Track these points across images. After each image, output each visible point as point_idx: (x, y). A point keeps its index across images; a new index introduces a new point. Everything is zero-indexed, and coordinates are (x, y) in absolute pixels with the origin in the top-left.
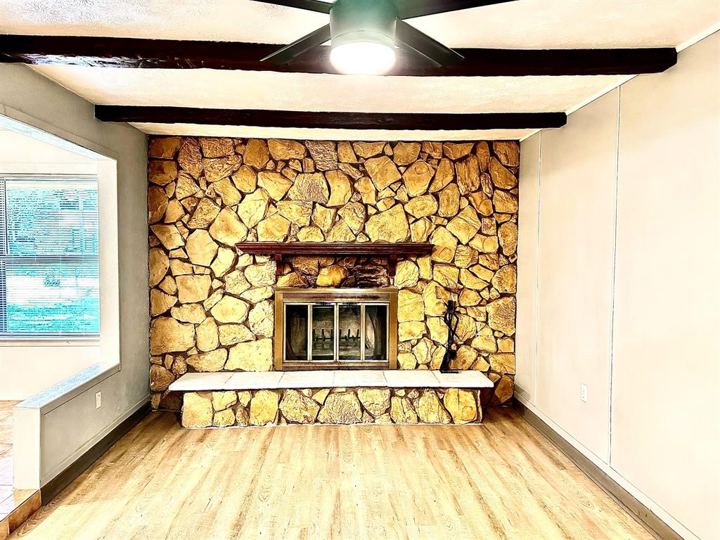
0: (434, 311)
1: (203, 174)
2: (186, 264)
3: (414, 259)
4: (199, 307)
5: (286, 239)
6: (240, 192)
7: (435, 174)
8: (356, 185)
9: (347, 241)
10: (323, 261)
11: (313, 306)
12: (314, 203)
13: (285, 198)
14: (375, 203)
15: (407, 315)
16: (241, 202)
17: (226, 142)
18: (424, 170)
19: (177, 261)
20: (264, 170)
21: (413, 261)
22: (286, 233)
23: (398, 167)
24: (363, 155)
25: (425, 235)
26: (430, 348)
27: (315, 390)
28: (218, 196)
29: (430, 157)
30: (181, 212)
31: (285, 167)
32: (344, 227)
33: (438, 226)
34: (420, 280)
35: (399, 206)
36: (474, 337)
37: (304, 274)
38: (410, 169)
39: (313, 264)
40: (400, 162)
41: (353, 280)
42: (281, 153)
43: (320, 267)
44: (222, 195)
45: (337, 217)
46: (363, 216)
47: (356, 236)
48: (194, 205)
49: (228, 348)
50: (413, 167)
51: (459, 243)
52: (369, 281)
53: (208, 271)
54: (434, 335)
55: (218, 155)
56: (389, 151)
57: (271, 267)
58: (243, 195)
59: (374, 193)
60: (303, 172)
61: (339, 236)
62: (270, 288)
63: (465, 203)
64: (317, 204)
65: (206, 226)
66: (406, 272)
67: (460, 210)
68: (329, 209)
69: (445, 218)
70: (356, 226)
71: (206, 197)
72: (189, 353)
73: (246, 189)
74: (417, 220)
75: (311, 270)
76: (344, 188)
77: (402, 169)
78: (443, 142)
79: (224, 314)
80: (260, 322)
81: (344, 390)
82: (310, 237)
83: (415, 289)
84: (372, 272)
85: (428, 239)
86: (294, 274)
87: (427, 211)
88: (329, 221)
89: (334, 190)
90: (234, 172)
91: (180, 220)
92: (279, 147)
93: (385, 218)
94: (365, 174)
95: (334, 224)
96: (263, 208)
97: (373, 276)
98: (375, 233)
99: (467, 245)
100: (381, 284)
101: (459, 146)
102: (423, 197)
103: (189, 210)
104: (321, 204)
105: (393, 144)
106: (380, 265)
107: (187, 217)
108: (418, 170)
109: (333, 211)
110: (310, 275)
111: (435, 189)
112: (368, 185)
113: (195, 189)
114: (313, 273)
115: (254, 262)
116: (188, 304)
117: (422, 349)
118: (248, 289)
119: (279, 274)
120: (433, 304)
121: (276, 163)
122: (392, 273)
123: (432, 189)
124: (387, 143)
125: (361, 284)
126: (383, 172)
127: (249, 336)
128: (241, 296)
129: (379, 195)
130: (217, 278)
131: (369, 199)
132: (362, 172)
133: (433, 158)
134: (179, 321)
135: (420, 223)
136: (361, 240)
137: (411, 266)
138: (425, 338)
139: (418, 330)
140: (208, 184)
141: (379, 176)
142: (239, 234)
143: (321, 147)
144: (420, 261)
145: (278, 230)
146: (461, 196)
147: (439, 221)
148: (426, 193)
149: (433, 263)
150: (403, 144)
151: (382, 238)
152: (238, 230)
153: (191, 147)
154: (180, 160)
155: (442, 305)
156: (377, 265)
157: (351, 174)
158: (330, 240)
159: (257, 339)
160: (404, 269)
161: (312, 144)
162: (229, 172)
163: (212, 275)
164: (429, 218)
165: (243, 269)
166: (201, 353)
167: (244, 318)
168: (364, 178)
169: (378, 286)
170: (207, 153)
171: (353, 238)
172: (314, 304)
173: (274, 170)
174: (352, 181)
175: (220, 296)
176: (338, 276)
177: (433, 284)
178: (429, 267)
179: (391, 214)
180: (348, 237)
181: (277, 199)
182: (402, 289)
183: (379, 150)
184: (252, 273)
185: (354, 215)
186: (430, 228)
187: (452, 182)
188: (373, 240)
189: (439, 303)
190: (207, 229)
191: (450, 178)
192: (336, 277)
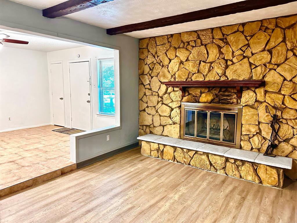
0: (264, 120)
1: (156, 53)
2: (150, 91)
3: (253, 89)
4: (154, 108)
5: (187, 80)
6: (169, 59)
7: (269, 39)
8: (222, 50)
9: (215, 79)
10: (203, 90)
11: (198, 111)
12: (200, 61)
13: (187, 60)
14: (232, 58)
15: (247, 121)
16: (169, 63)
17: (165, 37)
18: (263, 37)
19: (147, 90)
20: (179, 48)
21: (253, 91)
22: (186, 77)
23: (246, 37)
24: (226, 33)
25: (261, 75)
26: (260, 140)
27: (189, 150)
28: (161, 62)
29: (267, 28)
30: (148, 69)
31: (188, 45)
32: (214, 72)
33: (270, 69)
34: (256, 101)
35: (246, 60)
36: (292, 138)
37: (194, 96)
38: (253, 37)
39: (198, 91)
40: (247, 34)
41: (218, 100)
42: (186, 38)
43: (201, 93)
44: (162, 61)
45: (211, 67)
46: (224, 66)
47: (220, 77)
48: (153, 66)
49: (163, 126)
50: (256, 36)
51: (285, 79)
52: (226, 101)
53: (157, 94)
54: (264, 134)
55: (162, 44)
56: (241, 29)
57: (179, 93)
59: (231, 53)
60: (196, 46)
61: (211, 77)
62: (179, 102)
63: (290, 54)
64: (201, 62)
65: (157, 75)
66: (248, 97)
67: (286, 59)
68: (207, 64)
69: (275, 64)
70: (220, 72)
71: (157, 63)
72: (151, 126)
73: (172, 57)
74: (256, 67)
75: (197, 94)
76: (215, 52)
77: (248, 38)
78: (277, 18)
79: (162, 112)
80: (175, 117)
81: (202, 153)
82: (197, 79)
83: (253, 106)
84: (228, 96)
85: (263, 78)
86: (190, 96)
87: (264, 61)
88: (207, 70)
89: (210, 54)
90: (167, 50)
91: (148, 73)
92: (186, 36)
93: (237, 66)
94: (227, 43)
95: (209, 71)
96: (178, 66)
97: (229, 98)
98: (231, 75)
99: (291, 80)
100: (233, 103)
101: (287, 19)
102: (261, 53)
103: (152, 69)
104: (204, 62)
105: (243, 25)
106: (233, 92)
107: (151, 71)
108: (259, 37)
109: (209, 65)
110: (196, 96)
111: (269, 47)
112: (228, 49)
113: (154, 60)
114: (198, 96)
115: (174, 91)
116: (150, 107)
117: (256, 140)
118: (171, 102)
119: (183, 96)
120: (264, 117)
121: (184, 43)
122: (240, 97)
123: (267, 48)
124: (240, 24)
125: (221, 102)
126: (237, 42)
127: (171, 122)
128: (168, 105)
129: (234, 54)
130: (160, 97)
131: (228, 56)
132: (225, 42)
133: (269, 29)
134: (147, 113)
135: (259, 69)
136: (223, 79)
137: (252, 94)
138: (258, 135)
139: (254, 130)
140: (158, 57)
141: (234, 43)
142: (168, 78)
143: (205, 32)
144: (257, 90)
145: (183, 76)
146: (288, 50)
147: (271, 67)
148: (264, 50)
149: (266, 92)
150: (250, 23)
151: (234, 78)
152: (168, 76)
153: (152, 42)
154: (149, 48)
155: (270, 117)
156: (231, 92)
157: (219, 44)
158: (207, 79)
159: (174, 124)
160: (247, 95)
161: (201, 32)
162: (166, 50)
163: (158, 95)
164: (265, 65)
165: (169, 94)
166: (154, 127)
167: (169, 114)
168: (226, 46)
169: (231, 103)
170: (158, 43)
171: (218, 78)
173: (183, 47)
174: (220, 47)
175: (161, 104)
176: (210, 98)
177: (265, 104)
178: (263, 93)
179: (241, 64)
180: (216, 78)
181: (184, 61)
182: (245, 106)
183: (236, 29)
184: (172, 95)
185: (220, 65)
186: (265, 71)
187: (282, 42)
188: (230, 79)
189: (268, 115)
191: (281, 39)
192: (209, 98)
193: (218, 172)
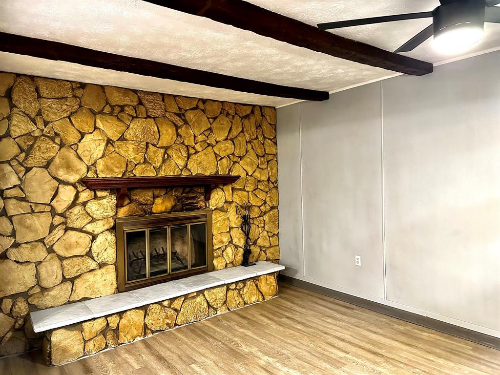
0: (235, 223)
1: (39, 113)
2: (24, 203)
3: (221, 187)
4: (41, 244)
5: (124, 174)
6: (80, 132)
7: (231, 126)
8: (180, 130)
9: (176, 174)
10: (157, 192)
11: (150, 230)
12: (147, 143)
13: (122, 139)
14: (194, 145)
15: (219, 229)
16: (80, 141)
17: (64, 84)
18: (225, 122)
19: (14, 201)
20: (101, 112)
21: (220, 188)
22: (124, 169)
23: (208, 118)
24: (183, 107)
25: (227, 169)
26: (233, 250)
28: (57, 134)
29: (228, 113)
30: (15, 150)
31: (120, 112)
32: (173, 164)
33: (235, 163)
34: (226, 202)
35: (210, 148)
36: (258, 238)
37: (141, 204)
38: (216, 121)
39: (147, 196)
40: (210, 115)
41: (181, 206)
42: (117, 99)
43: (155, 197)
44: (61, 134)
45: (166, 155)
46: (186, 155)
47: (181, 170)
48: (31, 143)
49: (72, 280)
50: (218, 119)
51: (247, 174)
52: (192, 206)
53: (48, 209)
54: (235, 241)
55: (57, 96)
56: (201, 106)
57: (112, 200)
58: (83, 135)
59: (193, 137)
60: (136, 117)
61: (168, 172)
62: (111, 220)
63: (249, 147)
64: (149, 145)
65: (44, 164)
66: (218, 198)
67: (247, 152)
68: (160, 149)
69: (238, 157)
70: (181, 163)
71: (43, 135)
72: (31, 292)
73: (86, 129)
74: (222, 159)
75: (147, 200)
76: (171, 132)
77: (211, 120)
78: (235, 104)
80: (103, 251)
81: (195, 294)
82: (146, 173)
83: (222, 209)
84: (193, 198)
85: (229, 172)
86: (132, 204)
87: (229, 152)
88: (160, 159)
89: (163, 134)
90: (72, 113)
91: (15, 158)
92: (116, 94)
93: (201, 156)
94: (186, 122)
95: (164, 161)
96: (102, 147)
97: (195, 202)
98: (195, 170)
99: (251, 176)
100: (201, 207)
101: (244, 107)
102: (225, 141)
103: (25, 148)
104: (153, 145)
105: (204, 101)
106: (199, 193)
107: (23, 155)
108: (221, 122)
109: (163, 151)
110: (146, 204)
111: (232, 136)
112: (188, 131)
113: (32, 127)
114: (149, 202)
115: (95, 197)
116: (27, 243)
117: (230, 251)
118: (90, 223)
119: (119, 206)
120: (234, 219)
121: (113, 107)
122: (207, 198)
123: (231, 136)
124: (200, 99)
125: (186, 209)
126: (199, 122)
127: (93, 265)
129: (197, 139)
130: (59, 215)
131: (190, 142)
132: (183, 120)
133: (229, 114)
134: (18, 262)
135: (224, 160)
136: (185, 174)
137: (221, 193)
138: (230, 244)
139: (226, 239)
140: (46, 123)
141: (196, 124)
142: (81, 171)
143: (151, 97)
144: (225, 188)
145: (117, 167)
146: (247, 142)
147: (235, 159)
148: (226, 139)
149: (233, 189)
150: (211, 102)
151: (200, 172)
152: (79, 167)
153: (26, 86)
155: (240, 219)
156: (197, 192)
157: (174, 121)
158: (162, 174)
159: (100, 268)
160: (217, 196)
161: (144, 94)
162: (69, 112)
163: (53, 212)
164: (228, 156)
165: (84, 204)
166: (44, 290)
167: (88, 249)
168: (185, 126)
169: (198, 209)
170: (44, 92)
171: (179, 173)
172: (151, 229)
173: (111, 114)
174: (177, 127)
175: (61, 232)
176: (169, 204)
177: (234, 205)
178: (231, 191)
179: (205, 154)
180: (176, 172)
181: (115, 139)
182: (215, 209)
183: (194, 104)
184: (93, 207)
185: (180, 154)
186: (230, 164)
187: (241, 132)
188: (194, 174)
189: (238, 217)
190: (46, 167)
191: (240, 129)
193: (219, 313)
